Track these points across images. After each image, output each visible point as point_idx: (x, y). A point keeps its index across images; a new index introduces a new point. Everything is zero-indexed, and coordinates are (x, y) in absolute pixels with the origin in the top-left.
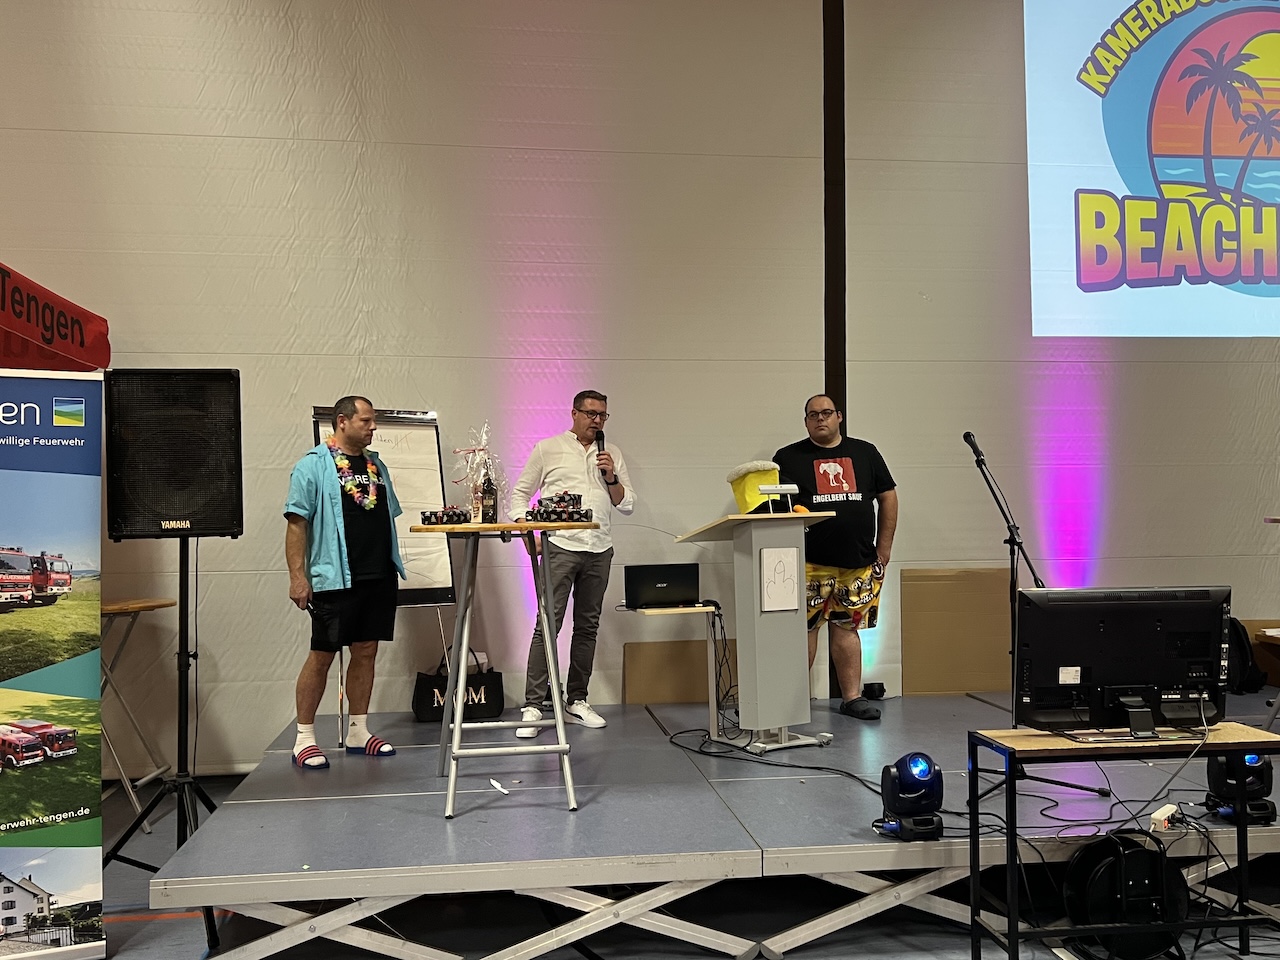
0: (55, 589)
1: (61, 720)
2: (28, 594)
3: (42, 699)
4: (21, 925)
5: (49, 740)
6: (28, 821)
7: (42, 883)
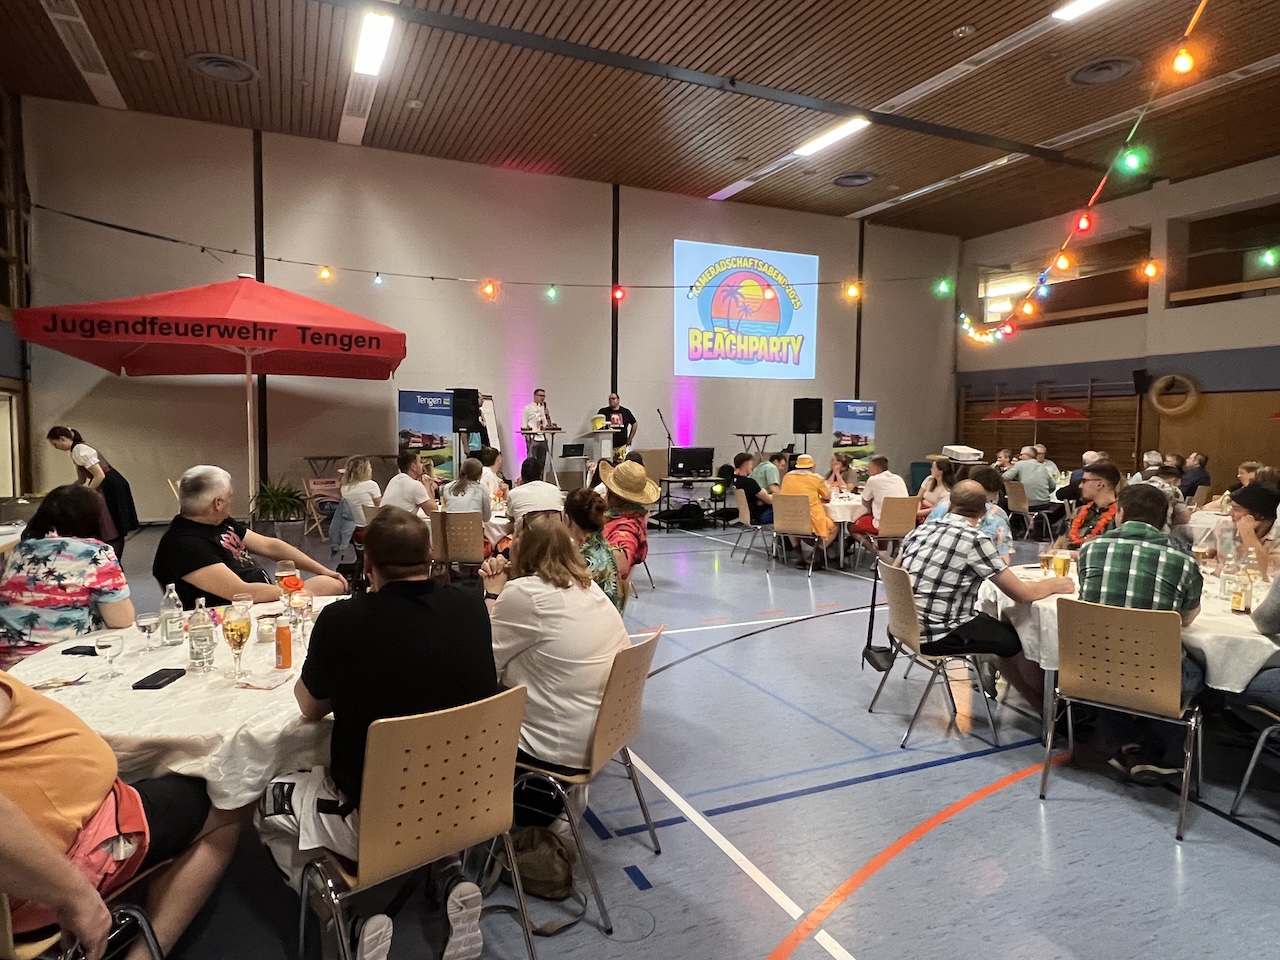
0: (444, 445)
2: (439, 446)
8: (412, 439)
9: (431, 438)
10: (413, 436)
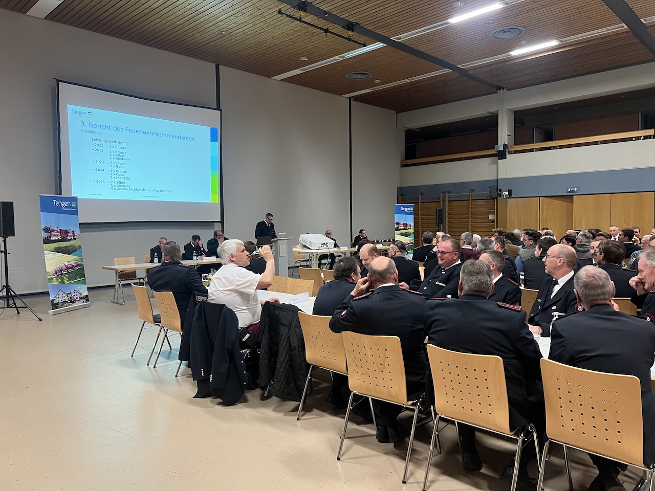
0: (75, 237)
1: (79, 261)
2: (72, 238)
3: (76, 257)
4: (78, 299)
5: (78, 265)
6: (77, 280)
7: (81, 292)
8: (53, 233)
9: (66, 232)
10: (53, 231)
